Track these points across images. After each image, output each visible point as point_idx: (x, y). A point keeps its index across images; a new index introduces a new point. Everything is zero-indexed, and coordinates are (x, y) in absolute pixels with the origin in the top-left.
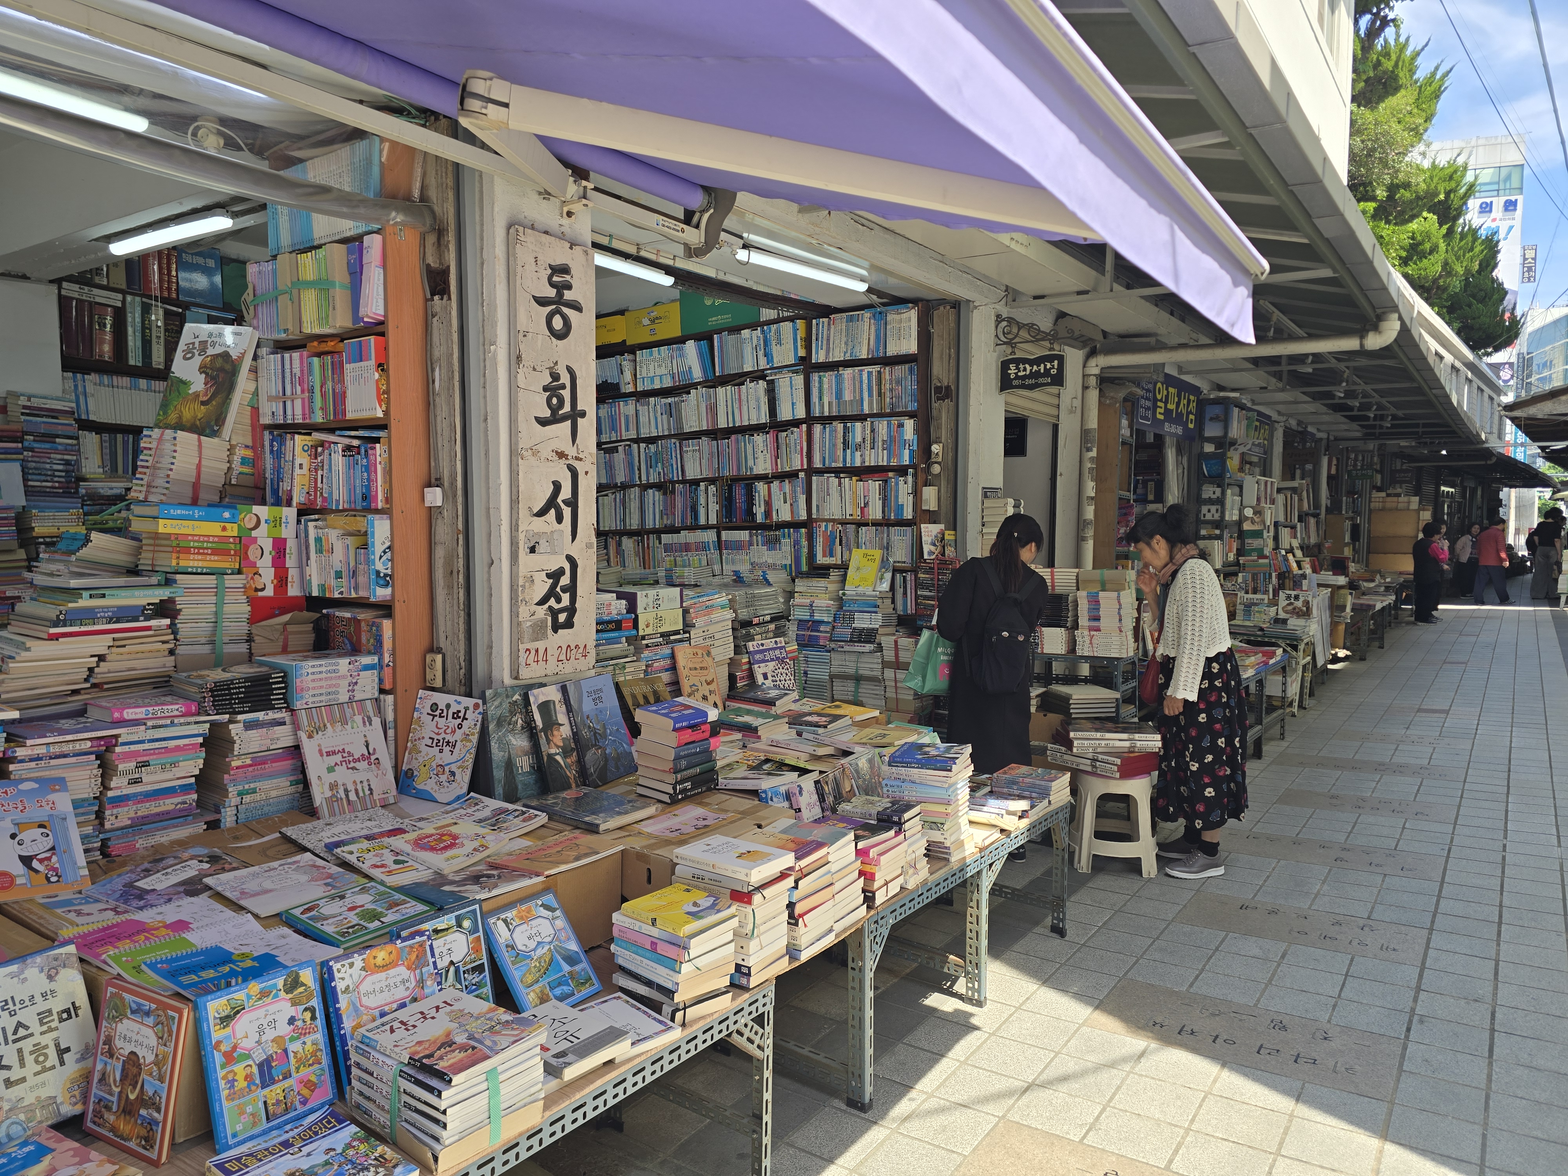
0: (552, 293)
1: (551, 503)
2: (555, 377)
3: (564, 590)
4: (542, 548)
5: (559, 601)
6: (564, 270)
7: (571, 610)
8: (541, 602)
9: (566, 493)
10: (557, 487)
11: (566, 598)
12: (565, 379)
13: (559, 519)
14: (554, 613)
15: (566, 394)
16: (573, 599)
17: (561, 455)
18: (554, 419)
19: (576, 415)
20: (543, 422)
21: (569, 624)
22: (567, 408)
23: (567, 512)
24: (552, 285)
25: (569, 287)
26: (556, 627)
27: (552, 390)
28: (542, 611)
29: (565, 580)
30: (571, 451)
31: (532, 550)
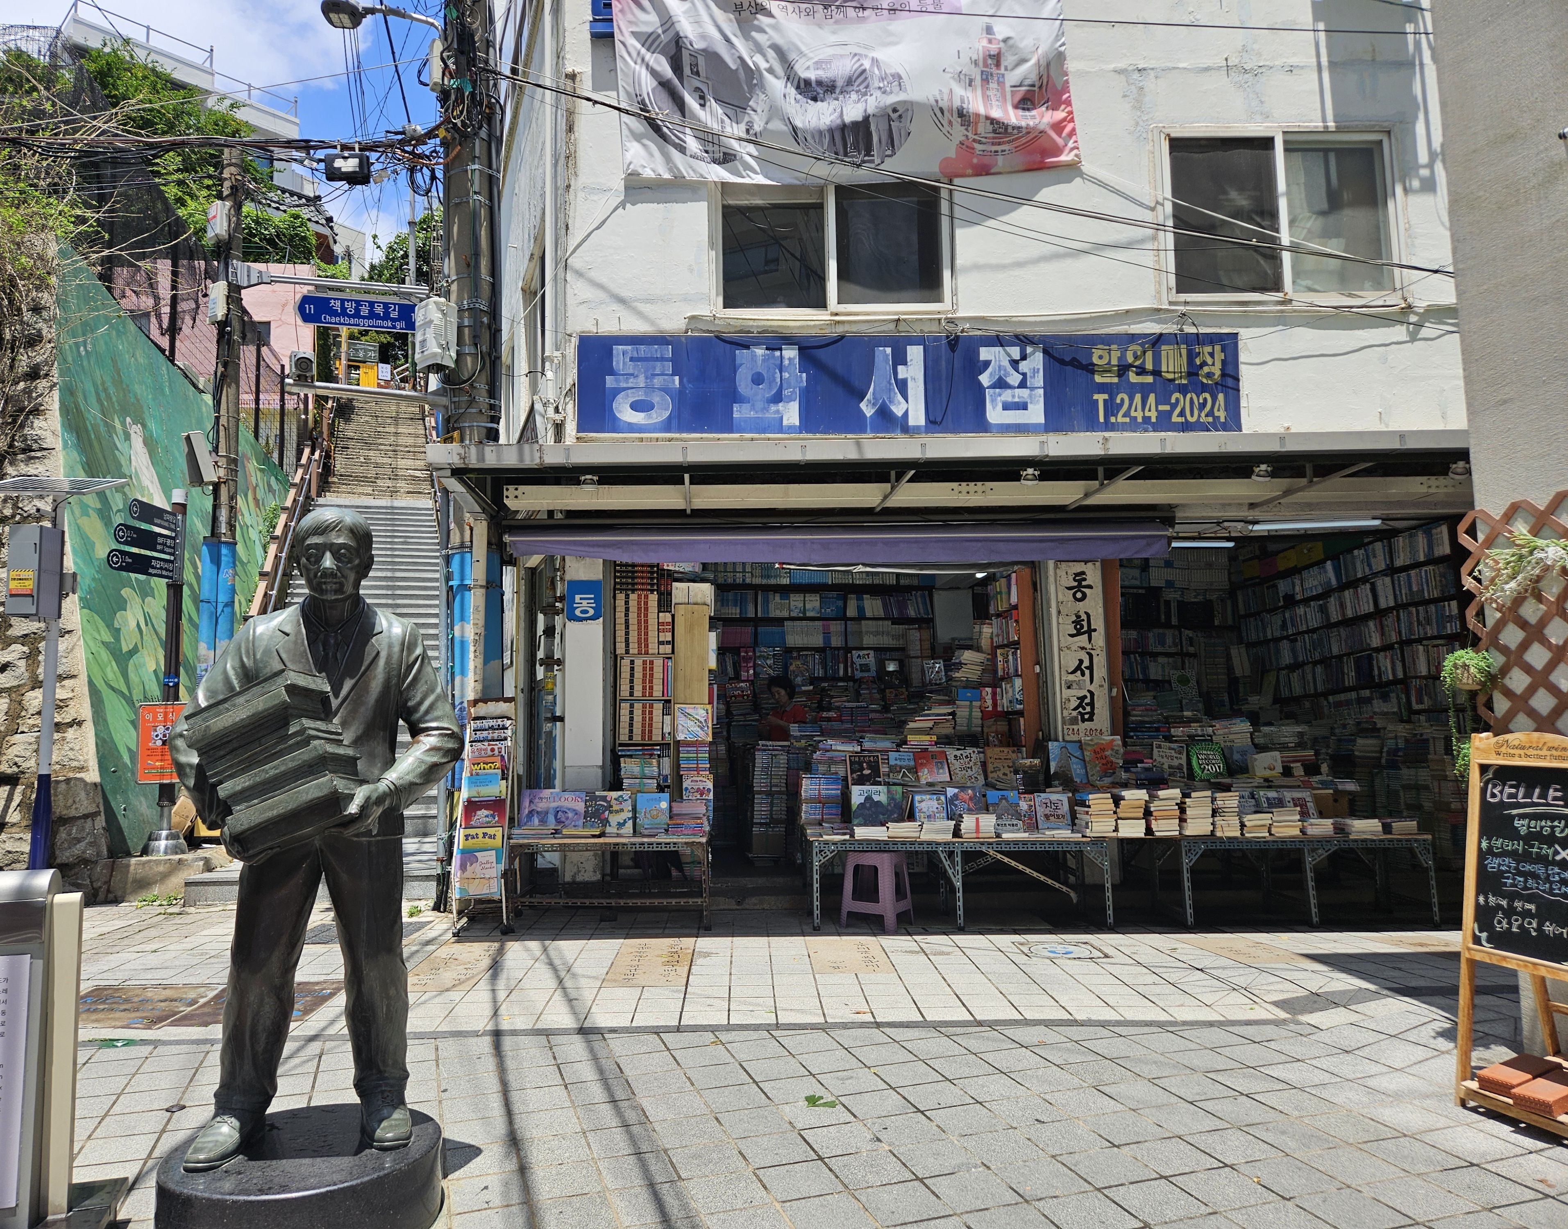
0: (1076, 584)
1: (1078, 668)
2: (1078, 617)
3: (1087, 704)
4: (1075, 686)
5: (1084, 709)
6: (1083, 573)
7: (1092, 714)
8: (1074, 709)
9: (1086, 663)
10: (1081, 661)
11: (1088, 709)
12: (1084, 617)
13: (1083, 674)
14: (1082, 715)
15: (1085, 623)
16: (1093, 708)
17: (1083, 648)
18: (1079, 633)
19: (1090, 631)
20: (1072, 636)
21: (1091, 719)
22: (1085, 628)
23: (1087, 672)
24: (1075, 580)
25: (1085, 579)
26: (1083, 720)
27: (1078, 622)
28: (1075, 713)
29: (1087, 700)
30: (1089, 646)
31: (1069, 688)
